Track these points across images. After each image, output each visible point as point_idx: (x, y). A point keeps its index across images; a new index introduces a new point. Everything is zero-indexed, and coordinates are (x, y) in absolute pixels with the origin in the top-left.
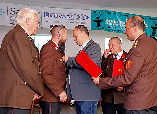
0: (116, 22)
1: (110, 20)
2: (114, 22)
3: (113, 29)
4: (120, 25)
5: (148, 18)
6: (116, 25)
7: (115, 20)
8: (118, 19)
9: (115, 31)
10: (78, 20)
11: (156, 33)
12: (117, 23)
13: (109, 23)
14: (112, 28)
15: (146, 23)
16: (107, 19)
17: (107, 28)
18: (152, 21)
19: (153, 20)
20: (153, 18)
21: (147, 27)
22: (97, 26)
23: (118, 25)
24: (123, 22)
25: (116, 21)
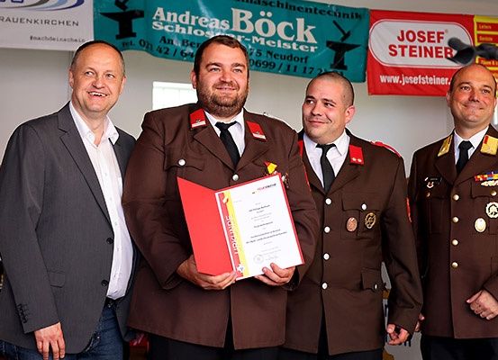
0: (193, 23)
1: (169, 14)
2: (184, 18)
3: (183, 48)
4: (210, 35)
5: (316, 9)
6: (196, 32)
7: (188, 13)
8: (203, 9)
10: (42, 9)
11: (345, 68)
12: (197, 26)
13: (165, 24)
14: (177, 43)
15: (310, 27)
16: (160, 10)
17: (157, 44)
18: (328, 20)
19: (335, 18)
20: (334, 9)
21: (314, 45)
22: (118, 37)
23: (202, 33)
24: (223, 22)
25: (194, 18)
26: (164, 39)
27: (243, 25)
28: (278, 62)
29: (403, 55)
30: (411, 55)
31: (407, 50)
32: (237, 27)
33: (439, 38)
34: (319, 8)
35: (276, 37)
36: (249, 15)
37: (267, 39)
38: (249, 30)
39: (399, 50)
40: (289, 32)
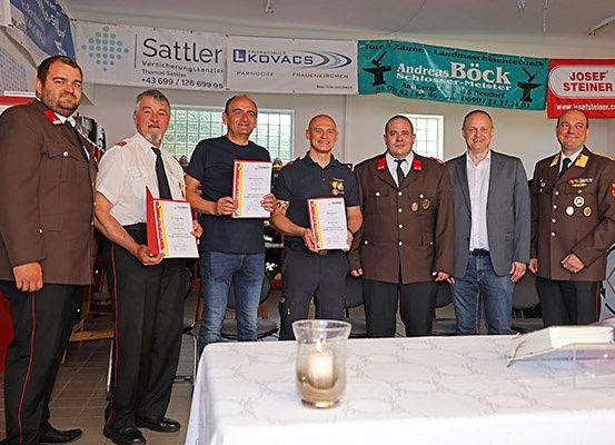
0: (424, 73)
1: (408, 68)
2: (418, 71)
3: (417, 90)
4: (436, 80)
5: (510, 60)
6: (426, 79)
7: (421, 66)
8: (431, 63)
9: (423, 95)
10: (325, 68)
11: (531, 101)
12: (427, 75)
13: (405, 75)
14: (413, 87)
15: (506, 73)
16: (402, 65)
17: (400, 88)
18: (519, 67)
20: (523, 60)
21: (508, 85)
22: (374, 85)
23: (431, 80)
24: (445, 72)
25: (425, 70)
26: (404, 85)
27: (459, 73)
28: (483, 97)
29: (574, 89)
30: (580, 90)
31: (577, 87)
32: (454, 75)
33: (602, 78)
34: (513, 59)
35: (482, 81)
36: (463, 66)
37: (475, 82)
38: (463, 77)
39: (571, 87)
40: (490, 76)
